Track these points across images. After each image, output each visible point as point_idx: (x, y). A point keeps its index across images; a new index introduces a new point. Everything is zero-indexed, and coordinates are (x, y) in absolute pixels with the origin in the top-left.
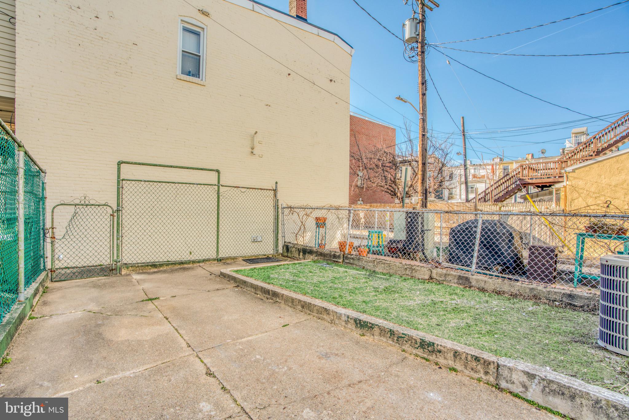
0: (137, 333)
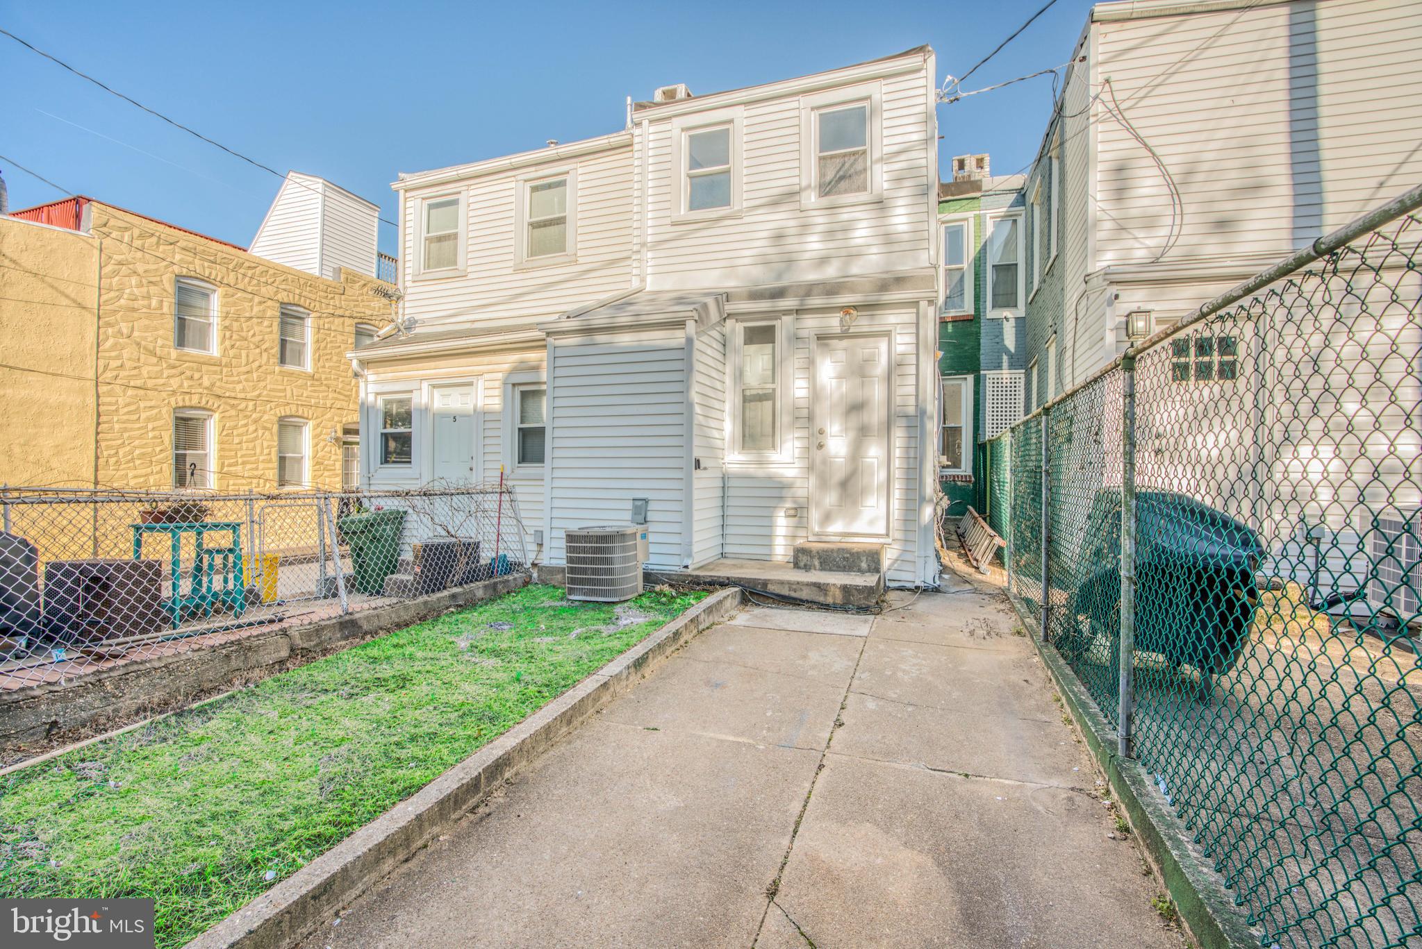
0: (879, 861)
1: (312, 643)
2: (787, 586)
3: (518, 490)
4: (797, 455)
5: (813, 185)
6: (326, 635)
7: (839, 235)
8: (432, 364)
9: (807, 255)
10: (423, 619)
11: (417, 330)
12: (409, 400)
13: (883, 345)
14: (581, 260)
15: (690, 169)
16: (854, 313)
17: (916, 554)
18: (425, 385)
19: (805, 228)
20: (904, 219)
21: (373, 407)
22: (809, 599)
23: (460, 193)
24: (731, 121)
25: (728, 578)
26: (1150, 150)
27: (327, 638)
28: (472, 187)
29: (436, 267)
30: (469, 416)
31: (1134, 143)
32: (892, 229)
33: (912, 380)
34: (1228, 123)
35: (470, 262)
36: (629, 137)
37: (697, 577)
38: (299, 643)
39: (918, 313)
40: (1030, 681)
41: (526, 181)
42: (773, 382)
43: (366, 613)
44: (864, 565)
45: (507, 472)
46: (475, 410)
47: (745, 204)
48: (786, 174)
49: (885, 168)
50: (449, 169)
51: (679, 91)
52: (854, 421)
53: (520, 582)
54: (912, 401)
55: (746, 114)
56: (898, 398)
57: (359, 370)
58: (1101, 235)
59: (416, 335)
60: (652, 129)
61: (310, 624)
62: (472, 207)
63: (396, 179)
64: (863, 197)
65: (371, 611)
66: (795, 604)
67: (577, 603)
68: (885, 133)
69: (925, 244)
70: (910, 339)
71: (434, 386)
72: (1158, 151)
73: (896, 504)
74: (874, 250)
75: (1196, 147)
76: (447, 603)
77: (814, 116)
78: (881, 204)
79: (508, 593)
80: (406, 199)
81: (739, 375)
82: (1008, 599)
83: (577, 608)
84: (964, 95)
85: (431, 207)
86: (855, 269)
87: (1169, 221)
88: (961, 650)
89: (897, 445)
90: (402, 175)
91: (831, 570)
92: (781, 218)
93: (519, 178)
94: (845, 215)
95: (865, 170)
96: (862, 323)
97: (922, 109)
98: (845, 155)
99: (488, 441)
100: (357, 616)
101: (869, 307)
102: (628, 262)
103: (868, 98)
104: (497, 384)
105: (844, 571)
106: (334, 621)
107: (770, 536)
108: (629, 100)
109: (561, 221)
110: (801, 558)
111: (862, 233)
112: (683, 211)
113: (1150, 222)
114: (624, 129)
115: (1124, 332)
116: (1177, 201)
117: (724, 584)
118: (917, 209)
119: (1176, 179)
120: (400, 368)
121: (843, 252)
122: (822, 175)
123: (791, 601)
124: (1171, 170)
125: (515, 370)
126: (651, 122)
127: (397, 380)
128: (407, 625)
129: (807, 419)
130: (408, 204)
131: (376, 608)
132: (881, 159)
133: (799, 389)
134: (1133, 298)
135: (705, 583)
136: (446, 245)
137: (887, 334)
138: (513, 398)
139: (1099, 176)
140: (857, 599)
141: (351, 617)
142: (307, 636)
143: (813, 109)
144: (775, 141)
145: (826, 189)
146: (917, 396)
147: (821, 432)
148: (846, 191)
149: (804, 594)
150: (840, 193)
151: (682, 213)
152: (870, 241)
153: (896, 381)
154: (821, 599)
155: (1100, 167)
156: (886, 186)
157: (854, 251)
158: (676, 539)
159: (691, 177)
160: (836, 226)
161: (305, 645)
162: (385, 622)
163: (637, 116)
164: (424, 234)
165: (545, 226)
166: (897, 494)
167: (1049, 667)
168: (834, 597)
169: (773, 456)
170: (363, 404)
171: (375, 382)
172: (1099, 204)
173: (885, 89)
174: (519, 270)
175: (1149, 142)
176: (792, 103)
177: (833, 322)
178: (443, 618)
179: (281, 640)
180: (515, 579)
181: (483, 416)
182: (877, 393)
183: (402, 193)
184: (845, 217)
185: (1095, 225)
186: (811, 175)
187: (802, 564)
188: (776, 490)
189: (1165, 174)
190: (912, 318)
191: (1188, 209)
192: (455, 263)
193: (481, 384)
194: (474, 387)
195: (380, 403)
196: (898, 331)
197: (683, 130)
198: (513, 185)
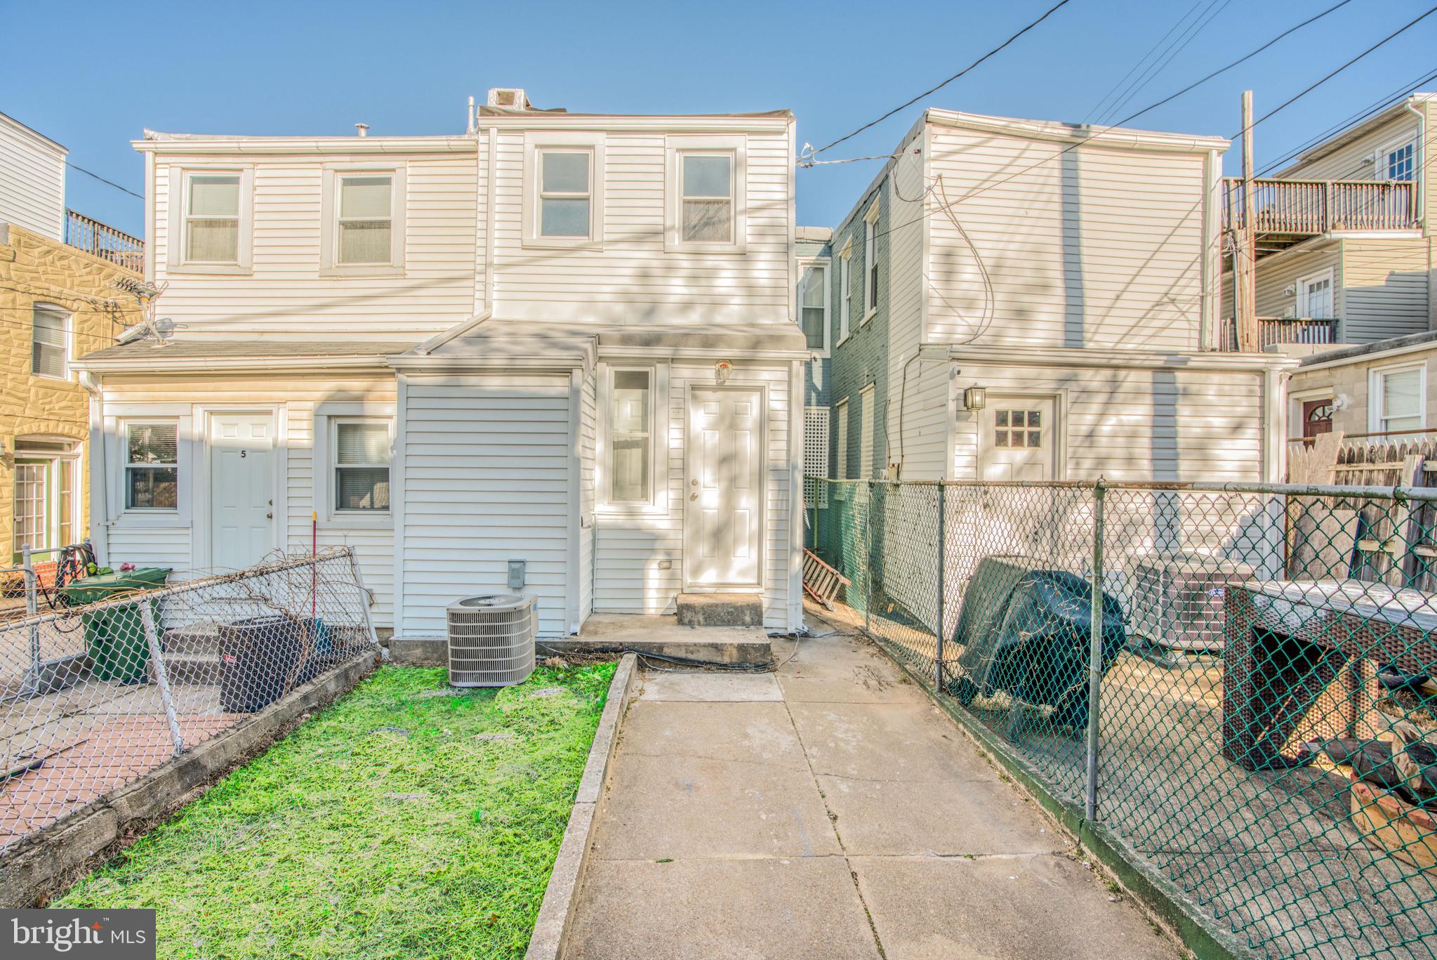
1: (145, 808)
2: (683, 649)
3: (358, 551)
4: (670, 507)
5: (677, 226)
6: (163, 790)
7: (703, 282)
8: (210, 385)
9: (672, 299)
10: (279, 737)
11: (176, 336)
12: (173, 429)
13: (755, 398)
14: (410, 274)
15: (545, 190)
16: (730, 366)
17: (788, 602)
18: (199, 411)
19: (670, 269)
20: (766, 274)
21: (113, 434)
22: (707, 660)
23: (242, 170)
24: (592, 147)
25: (621, 644)
26: (970, 243)
27: (164, 794)
28: (260, 166)
29: (202, 258)
30: (264, 451)
31: (956, 234)
32: (754, 282)
33: (784, 436)
34: (1023, 230)
35: (256, 259)
36: (474, 143)
37: (587, 644)
38: (129, 813)
39: (790, 372)
40: (949, 736)
41: (336, 171)
42: (644, 429)
43: (208, 745)
44: (748, 619)
45: (322, 522)
46: (275, 446)
47: (606, 237)
48: (649, 212)
49: (749, 221)
50: (224, 138)
51: (517, 95)
52: (725, 472)
53: (370, 662)
54: (783, 455)
55: (608, 142)
56: (771, 453)
57: (91, 385)
58: (932, 310)
59: (177, 343)
60: (500, 139)
61: (138, 780)
62: (259, 191)
63: (141, 136)
64: (728, 247)
65: (214, 742)
66: (692, 667)
67: (467, 691)
68: (750, 187)
69: (785, 301)
70: (784, 396)
71: (211, 413)
72: (976, 244)
73: (767, 554)
74: (736, 300)
75: (1001, 246)
76: (300, 708)
77: (679, 158)
78: (744, 256)
79: (361, 678)
80: (156, 165)
81: (610, 420)
82: (873, 642)
83: (468, 697)
84: (818, 162)
85: (195, 181)
86: (719, 319)
87: (982, 304)
88: (871, 706)
89: (770, 498)
90: (149, 133)
91: (715, 625)
92: (643, 255)
93: (328, 166)
94: (710, 262)
95: (729, 219)
96: (736, 377)
97: (783, 170)
98: (709, 203)
99: (293, 483)
100: (197, 753)
101: (745, 362)
102: (470, 283)
103: (733, 150)
104: (305, 415)
105: (728, 625)
106: (170, 768)
107: (642, 589)
108: (471, 101)
109: (385, 225)
110: (683, 615)
111: (726, 281)
112: (535, 236)
113: (970, 304)
114: (465, 133)
115: (962, 403)
116: (989, 289)
117: (618, 650)
118: (776, 266)
119: (988, 270)
120: (157, 386)
121: (707, 300)
122: (686, 218)
123: (689, 663)
124: (986, 262)
125: (329, 400)
126: (499, 130)
127: (154, 402)
128: (264, 751)
129: (681, 470)
130: (159, 172)
131: (217, 736)
132: (745, 211)
133: (671, 438)
134: (971, 375)
135: (597, 650)
136: (222, 234)
137: (761, 390)
138: (329, 433)
139: (931, 258)
140: (754, 657)
141: (190, 755)
142: (138, 800)
143: (678, 150)
144: (639, 177)
145: (692, 232)
146: (789, 451)
147: (695, 483)
148: (709, 239)
149: (701, 656)
150: (704, 239)
151: (535, 237)
152: (732, 291)
153: (768, 436)
154: (718, 659)
155: (933, 250)
156: (749, 239)
157: (718, 299)
158: (560, 603)
159: (544, 199)
160: (701, 273)
161: (136, 814)
162: (233, 754)
163: (484, 122)
164: (185, 214)
165: (362, 227)
166: (768, 545)
167: (959, 721)
168: (731, 656)
169: (646, 507)
170: (96, 430)
171: (114, 402)
172: (931, 282)
173: (750, 145)
174: (325, 276)
175: (969, 235)
176: (658, 141)
177: (708, 374)
178: (304, 731)
179: (104, 818)
180: (365, 660)
181: (288, 453)
182: (749, 444)
183: (149, 157)
184: (709, 264)
185: (928, 301)
186: (675, 217)
187: (686, 620)
188: (648, 542)
189: (981, 265)
190: (784, 376)
191: (998, 297)
192: (234, 256)
193: (282, 414)
194: (273, 417)
195: (124, 429)
196: (771, 387)
197: (537, 146)
198: (319, 173)
